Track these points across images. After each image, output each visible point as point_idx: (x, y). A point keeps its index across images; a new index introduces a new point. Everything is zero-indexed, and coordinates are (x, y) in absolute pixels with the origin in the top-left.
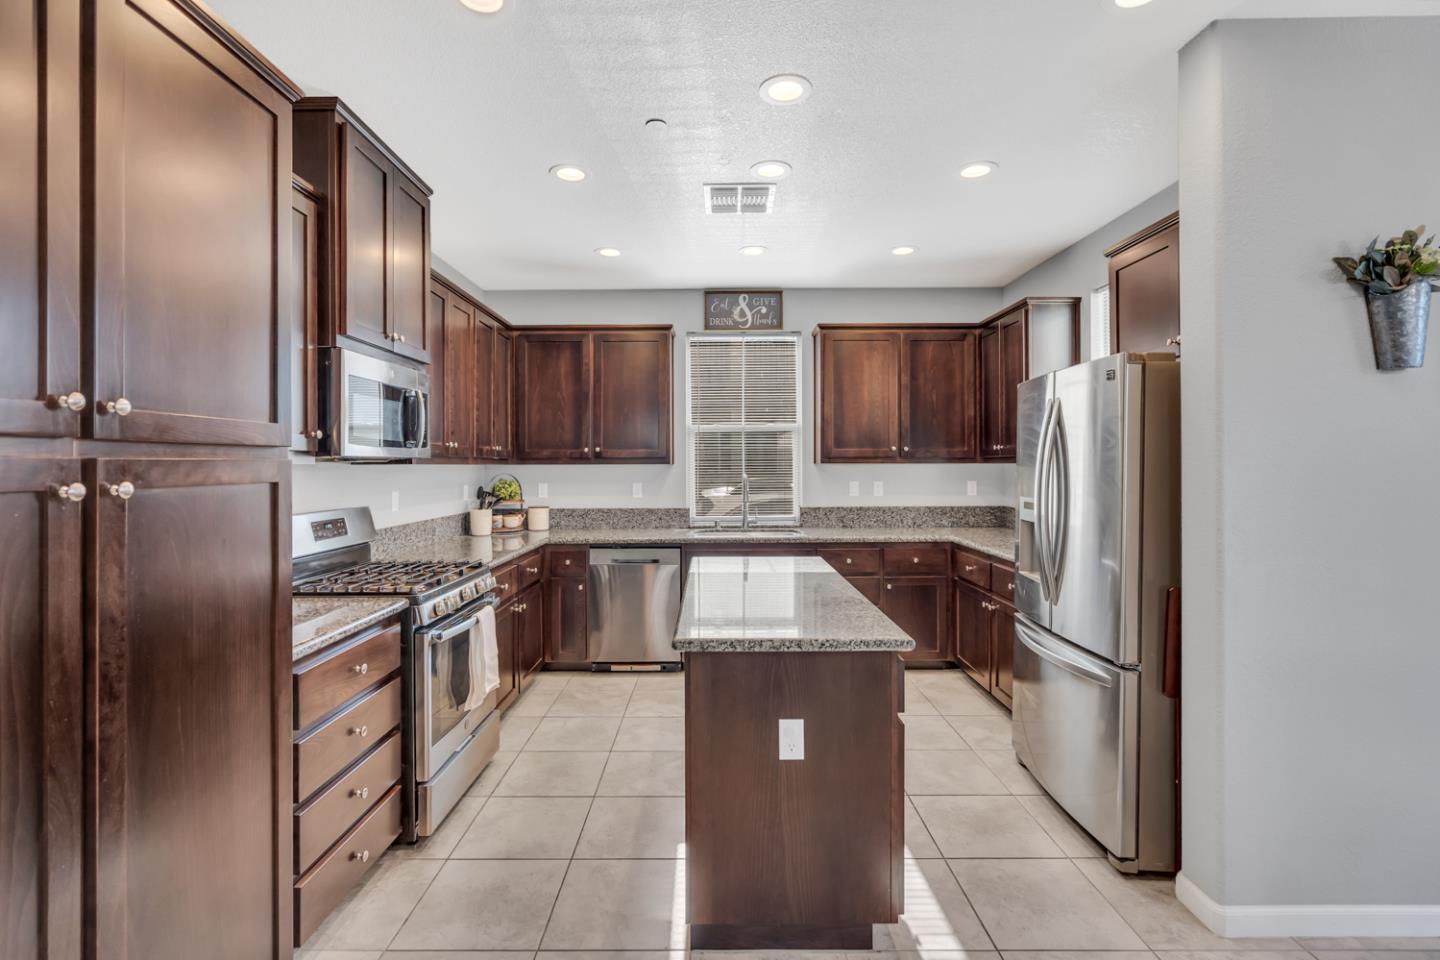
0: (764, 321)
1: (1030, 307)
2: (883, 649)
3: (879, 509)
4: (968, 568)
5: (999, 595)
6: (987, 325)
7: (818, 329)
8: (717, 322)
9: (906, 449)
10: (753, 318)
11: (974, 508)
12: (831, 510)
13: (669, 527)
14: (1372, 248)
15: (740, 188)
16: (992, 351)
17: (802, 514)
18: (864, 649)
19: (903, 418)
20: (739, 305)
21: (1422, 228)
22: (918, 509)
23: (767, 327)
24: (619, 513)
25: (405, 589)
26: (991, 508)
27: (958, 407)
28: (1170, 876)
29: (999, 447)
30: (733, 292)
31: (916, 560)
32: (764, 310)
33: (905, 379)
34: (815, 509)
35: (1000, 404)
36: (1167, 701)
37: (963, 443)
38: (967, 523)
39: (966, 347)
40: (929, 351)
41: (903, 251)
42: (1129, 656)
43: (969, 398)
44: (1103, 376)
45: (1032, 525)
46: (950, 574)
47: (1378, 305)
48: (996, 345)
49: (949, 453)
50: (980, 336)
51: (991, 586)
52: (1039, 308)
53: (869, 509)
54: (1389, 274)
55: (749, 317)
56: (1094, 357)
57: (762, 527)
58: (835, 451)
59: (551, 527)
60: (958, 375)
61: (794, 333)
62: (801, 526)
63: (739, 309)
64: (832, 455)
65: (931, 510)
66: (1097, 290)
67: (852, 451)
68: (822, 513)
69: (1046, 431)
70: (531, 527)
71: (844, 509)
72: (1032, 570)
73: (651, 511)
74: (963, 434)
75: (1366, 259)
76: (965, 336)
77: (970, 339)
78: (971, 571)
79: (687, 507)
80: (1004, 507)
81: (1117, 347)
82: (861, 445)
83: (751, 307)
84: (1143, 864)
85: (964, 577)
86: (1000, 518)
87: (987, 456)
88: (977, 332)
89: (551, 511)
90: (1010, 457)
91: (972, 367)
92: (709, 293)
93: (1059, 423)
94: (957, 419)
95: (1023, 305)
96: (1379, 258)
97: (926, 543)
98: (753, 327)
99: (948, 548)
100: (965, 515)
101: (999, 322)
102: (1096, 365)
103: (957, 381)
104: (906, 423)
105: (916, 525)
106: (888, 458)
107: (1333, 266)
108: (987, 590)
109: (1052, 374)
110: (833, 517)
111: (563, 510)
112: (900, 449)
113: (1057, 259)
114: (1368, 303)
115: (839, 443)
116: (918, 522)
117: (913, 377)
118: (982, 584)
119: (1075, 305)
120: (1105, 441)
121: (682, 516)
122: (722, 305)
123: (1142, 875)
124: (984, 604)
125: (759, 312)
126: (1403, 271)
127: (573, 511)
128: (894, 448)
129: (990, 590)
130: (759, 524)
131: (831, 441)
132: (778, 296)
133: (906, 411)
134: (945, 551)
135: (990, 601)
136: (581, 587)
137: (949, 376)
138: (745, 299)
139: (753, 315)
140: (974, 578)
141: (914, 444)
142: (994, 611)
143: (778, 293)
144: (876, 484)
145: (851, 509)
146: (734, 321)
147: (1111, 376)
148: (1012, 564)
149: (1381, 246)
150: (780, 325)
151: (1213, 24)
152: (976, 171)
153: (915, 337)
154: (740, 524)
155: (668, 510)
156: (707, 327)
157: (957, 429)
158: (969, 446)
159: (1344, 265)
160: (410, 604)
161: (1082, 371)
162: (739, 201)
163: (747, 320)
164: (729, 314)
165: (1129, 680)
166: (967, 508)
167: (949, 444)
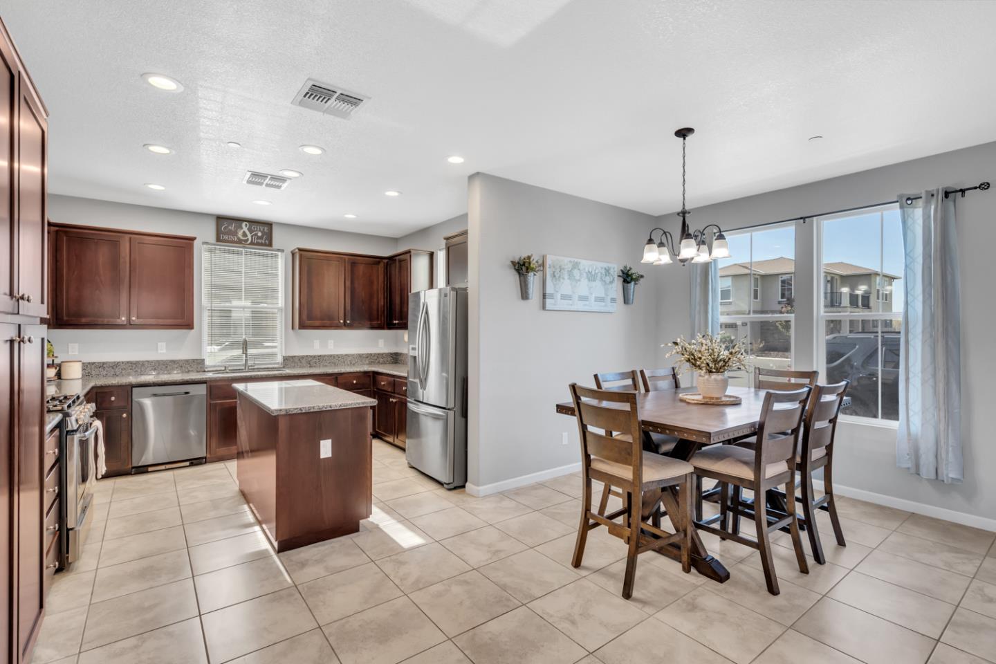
0: (260, 241)
1: (412, 254)
2: (365, 405)
3: (331, 356)
4: (382, 383)
5: (398, 394)
6: (392, 258)
7: (297, 250)
8: (226, 237)
9: (348, 322)
10: (252, 239)
11: (382, 354)
12: (303, 357)
13: (188, 372)
14: (520, 260)
15: (269, 177)
16: (393, 272)
17: (284, 360)
18: (358, 406)
19: (347, 305)
20: (242, 228)
21: (532, 255)
22: (353, 355)
23: (261, 244)
24: (146, 364)
25: (59, 408)
26: (391, 354)
27: (375, 300)
28: (464, 487)
29: (397, 322)
30: (238, 221)
31: (355, 382)
32: (260, 234)
33: (348, 284)
34: (293, 357)
35: (397, 300)
36: (464, 419)
37: (378, 319)
38: (379, 362)
39: (380, 269)
40: (361, 269)
41: (350, 216)
42: (451, 405)
43: (381, 296)
44: (443, 296)
45: (415, 357)
46: (372, 388)
47: (522, 278)
48: (395, 271)
49: (371, 324)
50: (387, 262)
51: (394, 390)
52: (415, 254)
53: (325, 356)
54: (524, 268)
55: (249, 236)
56: (439, 287)
57: (257, 369)
58: (308, 323)
59: (83, 376)
60: (376, 283)
61: (278, 250)
62: (284, 367)
63: (242, 231)
64: (305, 325)
65: (360, 356)
66: (440, 250)
67: (317, 323)
68: (296, 360)
69: (421, 317)
70: (63, 377)
71: (311, 356)
72: (415, 378)
73: (173, 362)
74: (378, 315)
75: (518, 263)
76: (379, 262)
77: (382, 264)
78: (384, 385)
79: (202, 358)
80: (397, 353)
81: (448, 282)
82: (322, 319)
83: (251, 231)
84: (456, 484)
85: (380, 388)
86: (396, 358)
87: (390, 326)
88: (385, 261)
89: (83, 363)
90: (404, 326)
91: (382, 280)
92: (220, 219)
93: (427, 313)
94: (375, 307)
95: (408, 252)
96: (522, 264)
97: (360, 372)
98: (252, 243)
99: (371, 374)
100: (378, 357)
101: (397, 258)
102: (440, 290)
103: (375, 287)
104: (348, 307)
105: (352, 364)
106: (337, 327)
107: (510, 263)
108: (392, 393)
109: (423, 292)
110: (304, 361)
111: (94, 363)
112: (345, 321)
113: (423, 232)
114: (520, 277)
115: (310, 318)
116: (353, 362)
117: (352, 282)
118: (389, 390)
119: (432, 255)
120: (443, 321)
121: (199, 364)
122: (230, 227)
123: (455, 488)
124: (391, 400)
125: (256, 235)
126: (527, 269)
127: (104, 363)
128: (342, 321)
129: (394, 393)
130: (256, 367)
131: (305, 317)
132: (269, 226)
133: (348, 300)
134: (369, 376)
135: (394, 397)
136: (125, 415)
137: (371, 283)
138: (246, 225)
139: (252, 236)
140: (385, 388)
141: (352, 319)
142: (396, 402)
143: (269, 225)
144: (329, 341)
145: (315, 357)
146: (238, 238)
147: (446, 295)
148: (406, 378)
149: (523, 258)
150: (270, 244)
151: (478, 173)
152: (392, 193)
153: (353, 261)
154: (243, 368)
155: (187, 361)
156: (218, 239)
157: (375, 313)
158: (381, 321)
159: (513, 263)
160: (64, 417)
161: (434, 292)
162: (267, 181)
163: (248, 239)
164: (235, 233)
165: (451, 413)
166: (379, 354)
167: (371, 319)
